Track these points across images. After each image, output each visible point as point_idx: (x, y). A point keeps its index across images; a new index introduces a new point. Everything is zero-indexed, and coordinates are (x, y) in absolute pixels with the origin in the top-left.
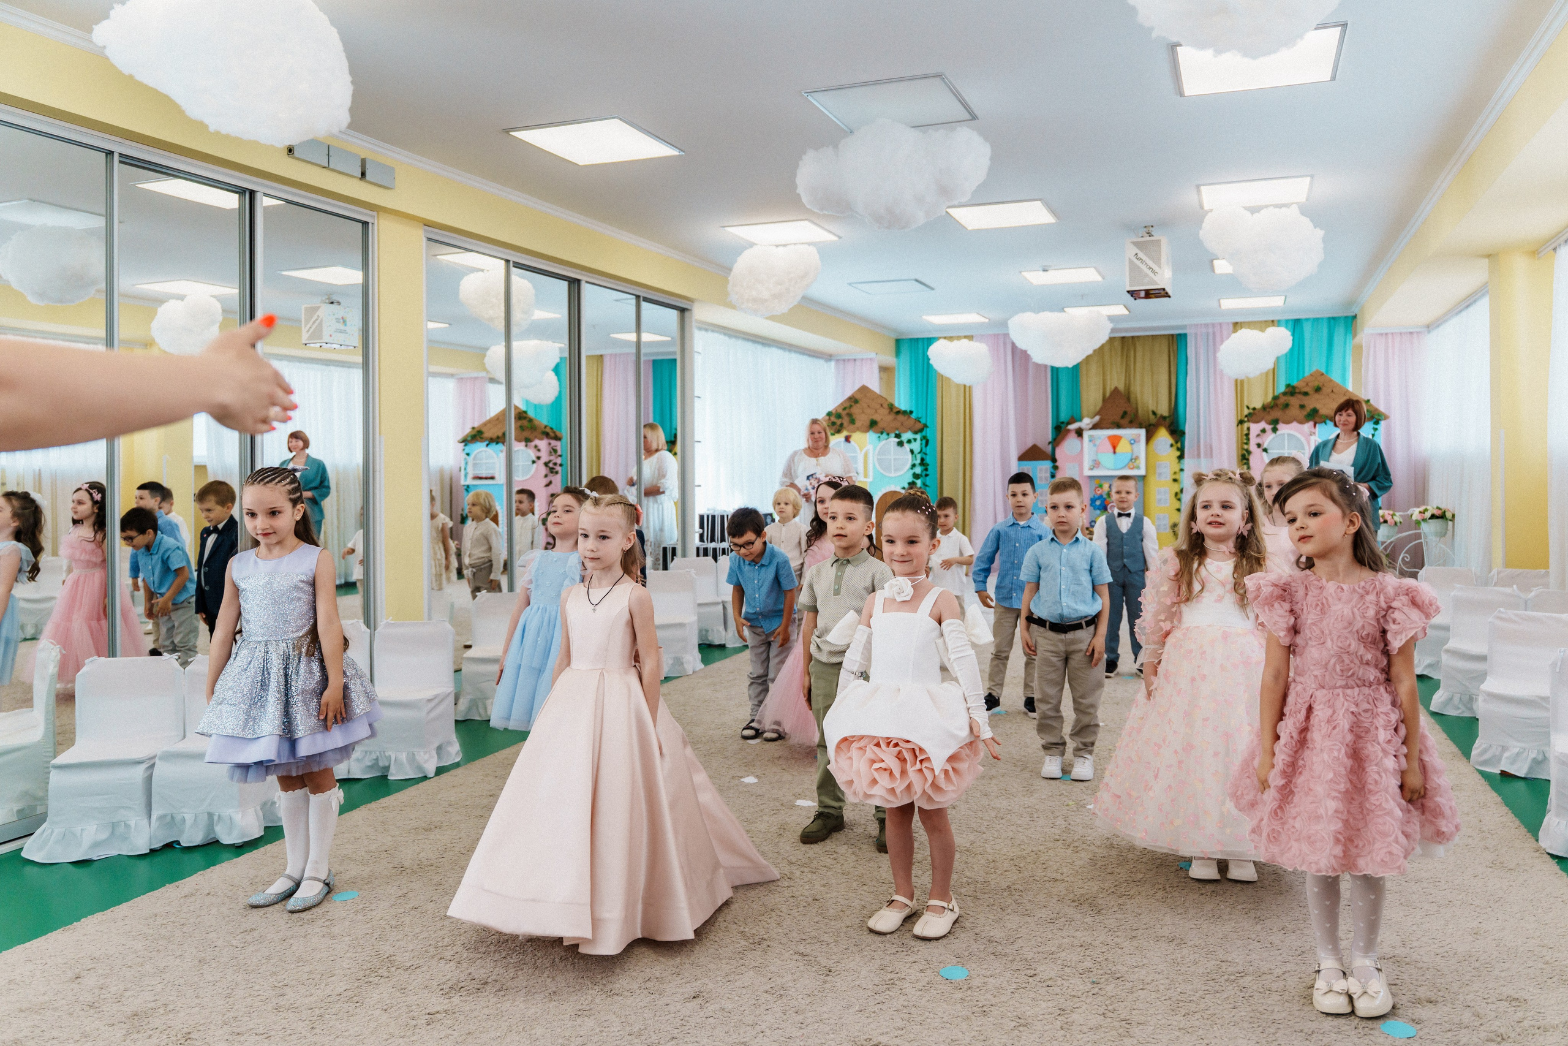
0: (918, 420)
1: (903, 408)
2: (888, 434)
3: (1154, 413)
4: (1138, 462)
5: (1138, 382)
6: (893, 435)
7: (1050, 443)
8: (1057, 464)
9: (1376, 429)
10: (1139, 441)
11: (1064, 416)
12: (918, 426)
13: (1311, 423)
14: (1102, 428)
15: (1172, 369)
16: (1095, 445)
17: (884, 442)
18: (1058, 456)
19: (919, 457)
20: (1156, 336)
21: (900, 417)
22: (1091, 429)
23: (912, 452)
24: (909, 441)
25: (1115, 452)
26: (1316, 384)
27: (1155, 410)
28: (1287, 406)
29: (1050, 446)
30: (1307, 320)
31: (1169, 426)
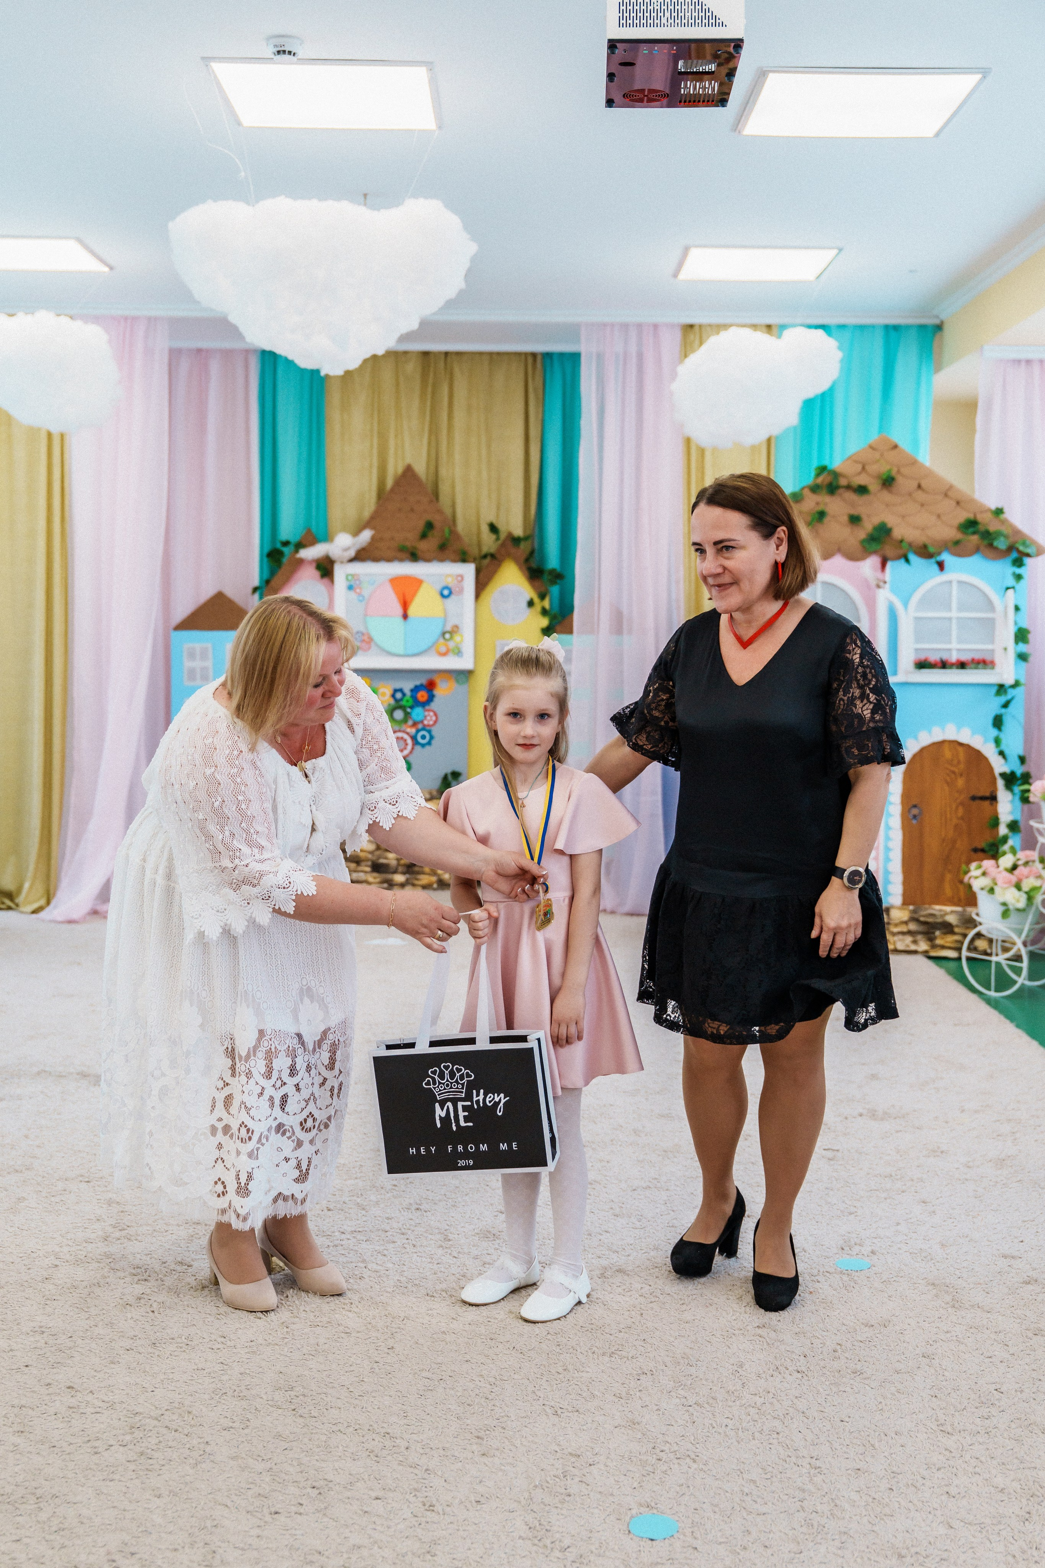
3: (493, 528)
4: (457, 638)
5: (457, 457)
7: (255, 590)
9: (1019, 577)
10: (461, 591)
11: (288, 530)
13: (873, 561)
14: (376, 560)
15: (534, 432)
16: (362, 597)
20: (499, 354)
22: (351, 560)
25: (405, 616)
26: (883, 468)
27: (491, 518)
28: (822, 515)
30: (842, 327)
31: (527, 560)
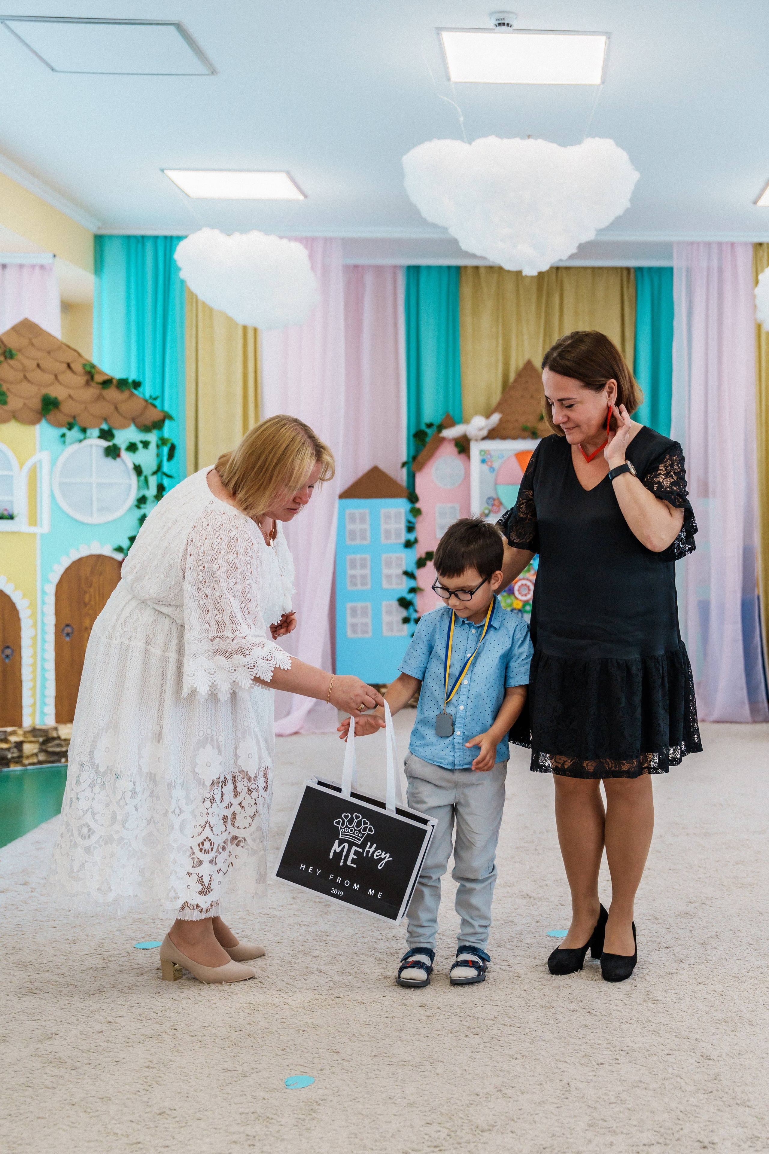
0: (149, 403)
1: (118, 374)
2: (84, 430)
6: (96, 432)
7: (404, 464)
8: (418, 505)
11: (431, 414)
12: (153, 415)
14: (504, 438)
15: (629, 333)
16: (492, 469)
17: (76, 446)
18: (420, 490)
19: (153, 481)
20: (600, 268)
21: (112, 393)
22: (484, 438)
23: (138, 470)
24: (132, 447)
29: (405, 471)
